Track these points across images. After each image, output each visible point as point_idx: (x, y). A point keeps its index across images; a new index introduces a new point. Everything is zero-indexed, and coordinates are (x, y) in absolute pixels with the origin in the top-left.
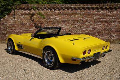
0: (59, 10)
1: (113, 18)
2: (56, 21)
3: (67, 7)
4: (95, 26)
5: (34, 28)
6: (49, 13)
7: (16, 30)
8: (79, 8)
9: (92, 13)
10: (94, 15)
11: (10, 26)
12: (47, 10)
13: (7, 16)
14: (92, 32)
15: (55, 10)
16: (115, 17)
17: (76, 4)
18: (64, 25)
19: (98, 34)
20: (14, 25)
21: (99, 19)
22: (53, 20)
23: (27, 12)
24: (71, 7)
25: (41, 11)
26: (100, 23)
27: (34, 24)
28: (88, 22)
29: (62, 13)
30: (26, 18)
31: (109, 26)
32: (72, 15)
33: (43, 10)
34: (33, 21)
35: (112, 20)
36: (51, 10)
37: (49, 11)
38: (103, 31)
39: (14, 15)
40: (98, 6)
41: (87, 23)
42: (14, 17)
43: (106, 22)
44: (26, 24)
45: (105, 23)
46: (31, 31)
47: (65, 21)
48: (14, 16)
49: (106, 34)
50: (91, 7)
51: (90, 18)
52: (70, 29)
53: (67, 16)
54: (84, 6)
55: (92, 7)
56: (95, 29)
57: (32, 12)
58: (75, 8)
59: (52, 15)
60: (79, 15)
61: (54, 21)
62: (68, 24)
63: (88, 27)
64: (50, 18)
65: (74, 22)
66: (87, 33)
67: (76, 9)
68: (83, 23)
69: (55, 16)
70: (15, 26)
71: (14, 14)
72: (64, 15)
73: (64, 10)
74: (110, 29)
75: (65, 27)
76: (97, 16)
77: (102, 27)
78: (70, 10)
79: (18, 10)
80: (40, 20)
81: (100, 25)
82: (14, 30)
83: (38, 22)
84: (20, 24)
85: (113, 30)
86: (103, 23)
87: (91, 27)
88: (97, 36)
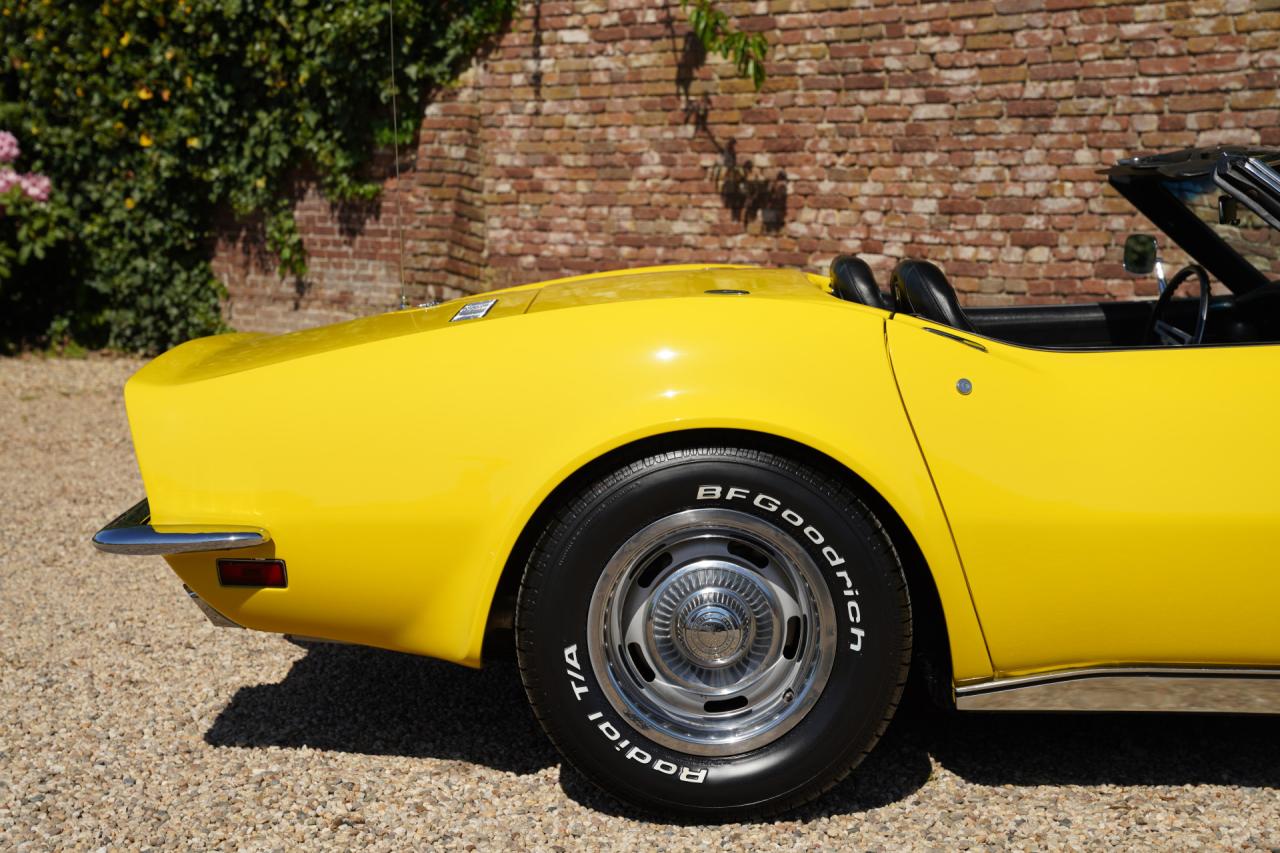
2: (940, 110)
5: (713, 209)
7: (553, 237)
11: (504, 187)
13: (473, 73)
18: (1036, 173)
20: (538, 173)
22: (912, 95)
27: (707, 160)
30: (637, 77)
32: (1140, 12)
34: (701, 122)
39: (537, 56)
42: (536, 80)
44: (636, 161)
47: (1039, 113)
48: (531, 65)
53: (1078, 31)
59: (894, 31)
61: (923, 112)
62: (1084, 156)
64: (871, 78)
65: (1171, 123)
69: (933, 43)
70: (539, 187)
71: (538, 42)
72: (1037, 20)
75: (1050, 204)
80: (770, 102)
82: (538, 237)
83: (749, 131)
84: (583, 160)
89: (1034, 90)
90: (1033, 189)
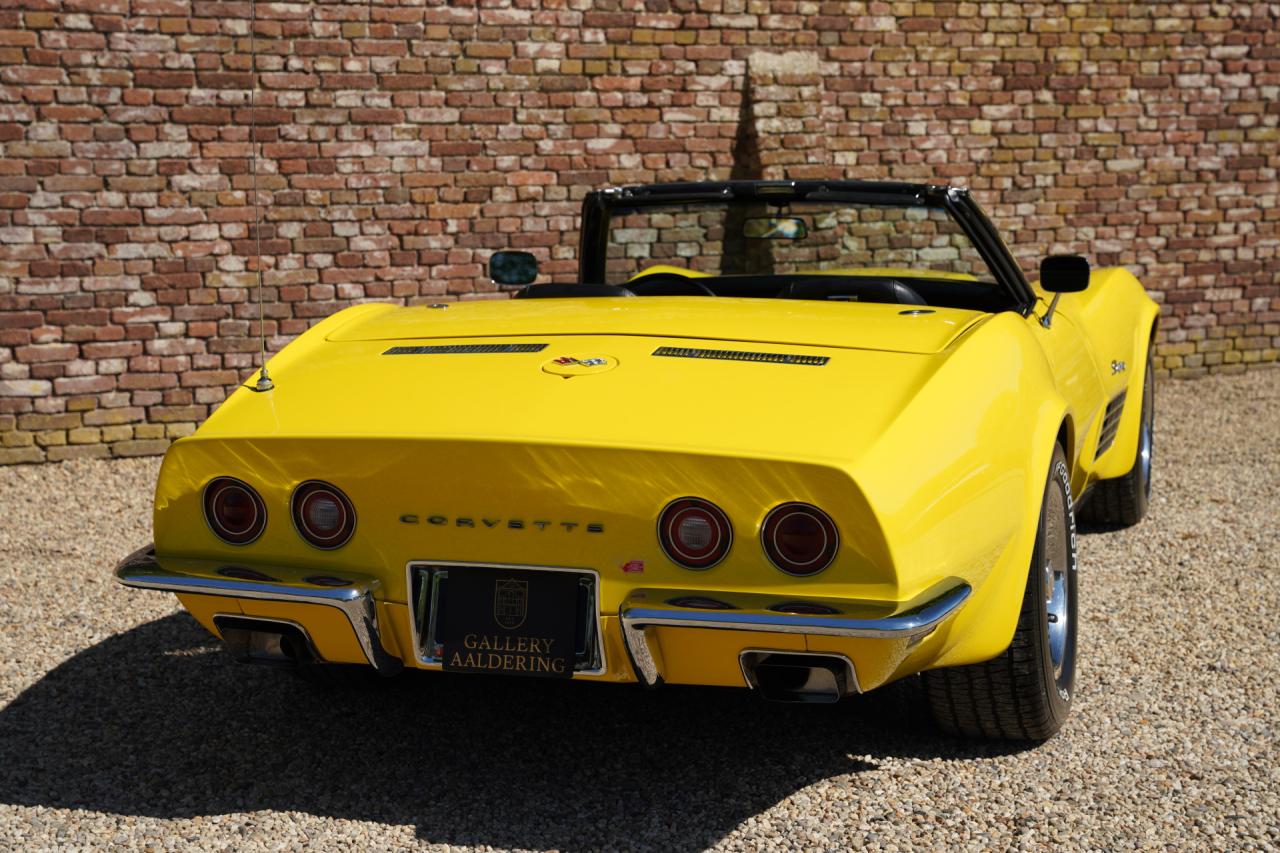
1: (348, 82)
4: (115, 198)
10: (80, 21)
14: (72, 284)
16: (382, 64)
19: (170, 306)
21: (152, 77)
26: (176, 142)
31: (314, 196)
35: (347, 98)
38: (233, 263)
43: (266, 125)
45: (251, 150)
49: (283, 309)
51: (24, 71)
56: (110, 231)
74: (319, 233)
76: (120, 40)
81: (185, 181)
85: (369, 242)
86: (215, 149)
87: (38, 200)
88: (158, 345)
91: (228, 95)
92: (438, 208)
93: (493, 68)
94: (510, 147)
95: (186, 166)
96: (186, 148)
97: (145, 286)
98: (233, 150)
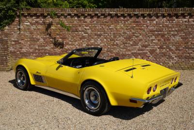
0: (91, 18)
1: (173, 31)
2: (87, 35)
3: (103, 13)
4: (147, 43)
5: (52, 45)
6: (75, 22)
7: (23, 49)
8: (123, 15)
9: (142, 22)
10: (145, 26)
12: (72, 17)
13: (7, 27)
14: (142, 52)
15: (85, 17)
16: (176, 29)
17: (118, 9)
18: (99, 41)
19: (151, 54)
20: (20, 41)
21: (152, 31)
22: (83, 33)
23: (41, 20)
24: (111, 13)
25: (62, 19)
26: (153, 38)
27: (51, 40)
28: (137, 37)
29: (95, 22)
30: (39, 29)
31: (167, 43)
32: (112, 26)
33: (65, 17)
34: (50, 35)
35: (172, 33)
36: (79, 17)
37: (76, 18)
38: (158, 50)
39: (20, 26)
40: (151, 13)
41: (134, 38)
42: (20, 29)
43: (163, 36)
44: (38, 40)
45: (161, 38)
46: (48, 51)
47: (100, 35)
48: (18, 27)
49: (163, 55)
50: (140, 13)
51: (139, 31)
52: (109, 47)
53: (104, 27)
54: (130, 11)
55: (143, 13)
56: (146, 46)
57: (49, 20)
58: (116, 15)
59: (80, 26)
60: (122, 26)
61: (84, 35)
62: (105, 40)
63: (135, 44)
64: (76, 31)
65: (115, 37)
66: (135, 53)
67: (118, 17)
68: (129, 38)
69: (86, 27)
70: (20, 43)
71: (20, 24)
72: (99, 26)
73: (99, 17)
74: (168, 47)
75: (101, 45)
76: (149, 27)
77: (157, 44)
78: (109, 18)
79: (25, 16)
80: (61, 33)
81: (154, 41)
82: (20, 50)
83: (58, 36)
84: (29, 40)
85: (173, 48)
86: (157, 38)
87: (140, 43)
88: (150, 58)
89: (98, 33)
90: (99, 43)
91: (159, 33)
92: (182, 45)
93: (190, 29)
94: (191, 38)
95: (154, 40)
96: (154, 38)
97: (149, 52)
98: (159, 38)
